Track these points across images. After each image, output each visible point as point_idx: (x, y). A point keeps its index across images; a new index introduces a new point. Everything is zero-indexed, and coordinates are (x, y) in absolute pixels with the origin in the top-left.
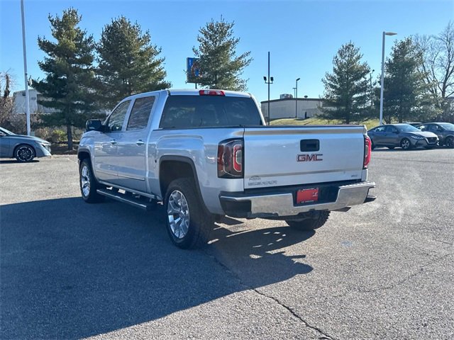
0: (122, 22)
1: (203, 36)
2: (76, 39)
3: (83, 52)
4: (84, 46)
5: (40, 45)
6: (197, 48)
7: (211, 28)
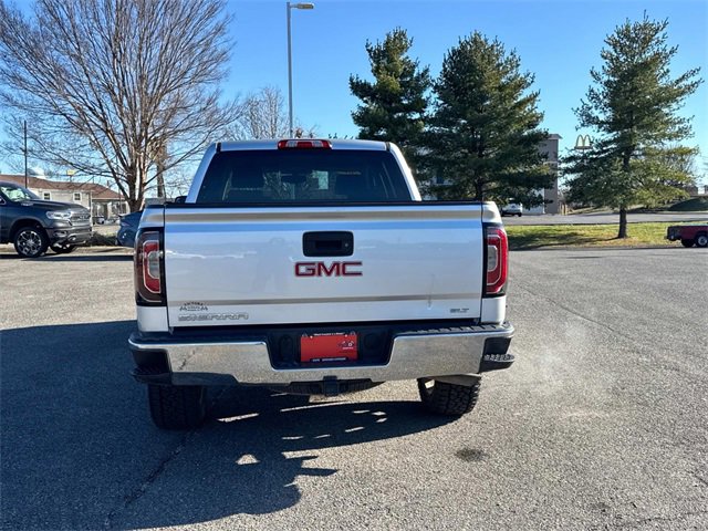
0: (475, 41)
1: (611, 49)
2: (403, 76)
3: (412, 93)
4: (414, 84)
5: (352, 88)
6: (599, 70)
7: (625, 34)
